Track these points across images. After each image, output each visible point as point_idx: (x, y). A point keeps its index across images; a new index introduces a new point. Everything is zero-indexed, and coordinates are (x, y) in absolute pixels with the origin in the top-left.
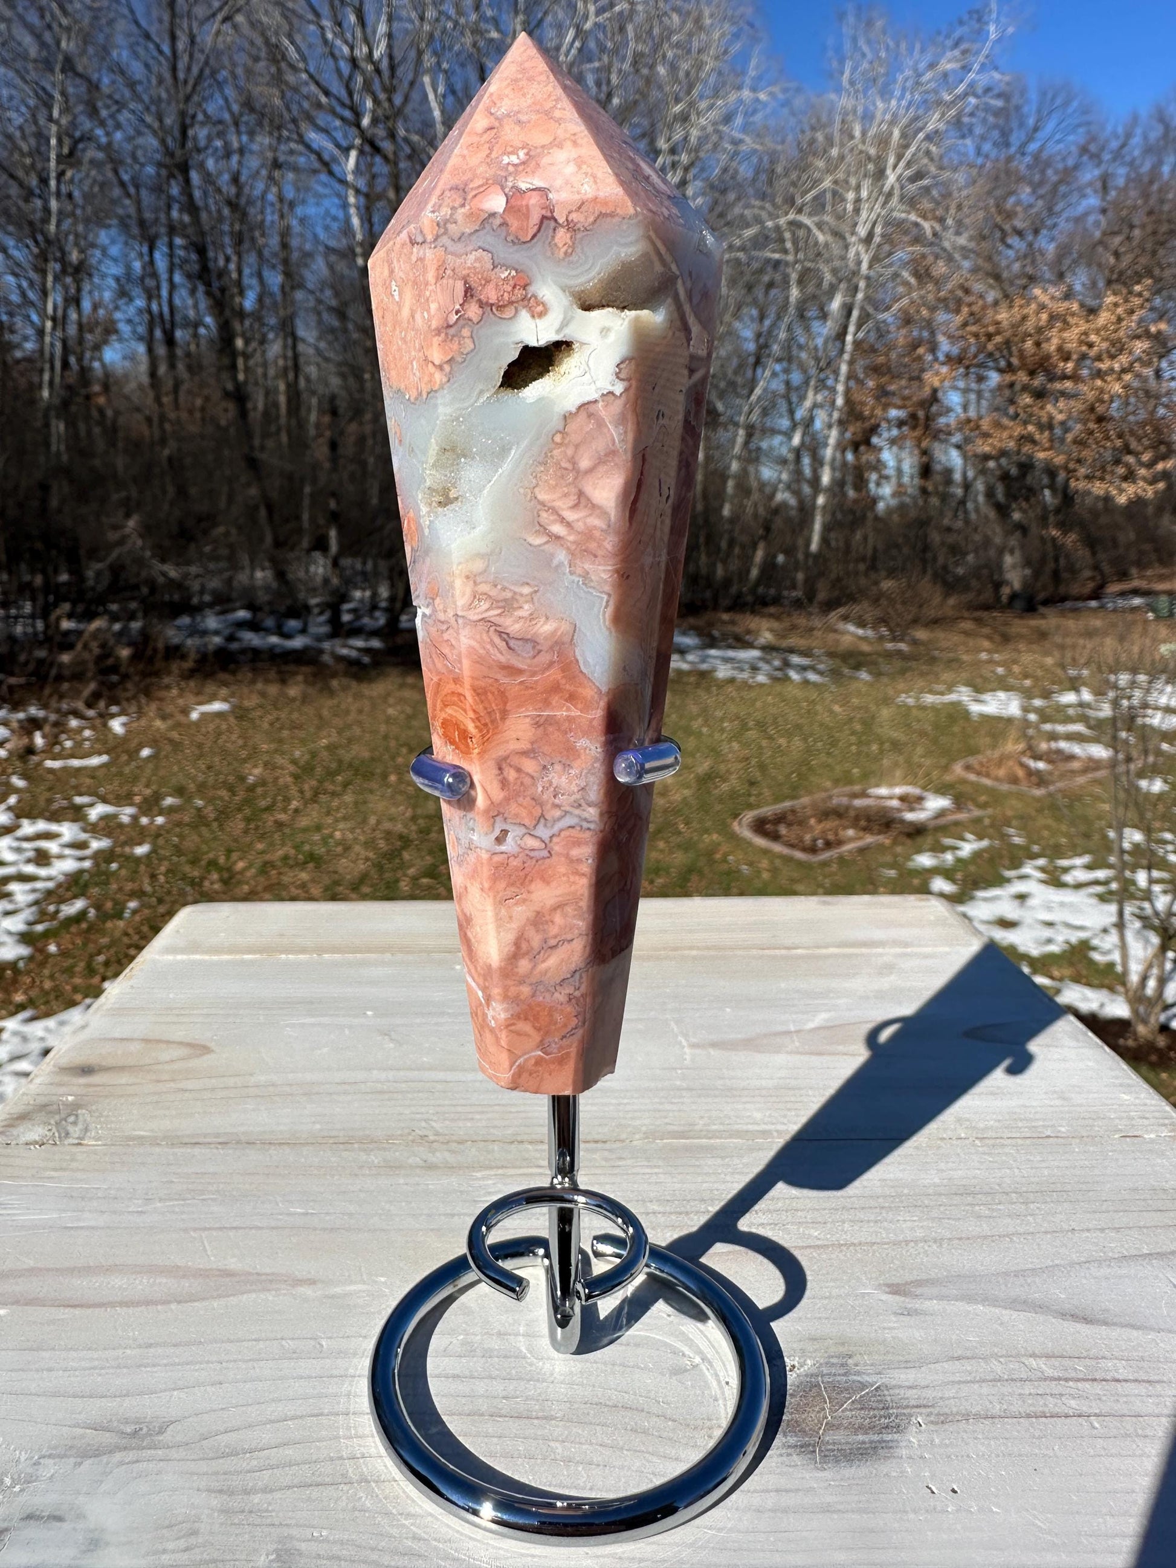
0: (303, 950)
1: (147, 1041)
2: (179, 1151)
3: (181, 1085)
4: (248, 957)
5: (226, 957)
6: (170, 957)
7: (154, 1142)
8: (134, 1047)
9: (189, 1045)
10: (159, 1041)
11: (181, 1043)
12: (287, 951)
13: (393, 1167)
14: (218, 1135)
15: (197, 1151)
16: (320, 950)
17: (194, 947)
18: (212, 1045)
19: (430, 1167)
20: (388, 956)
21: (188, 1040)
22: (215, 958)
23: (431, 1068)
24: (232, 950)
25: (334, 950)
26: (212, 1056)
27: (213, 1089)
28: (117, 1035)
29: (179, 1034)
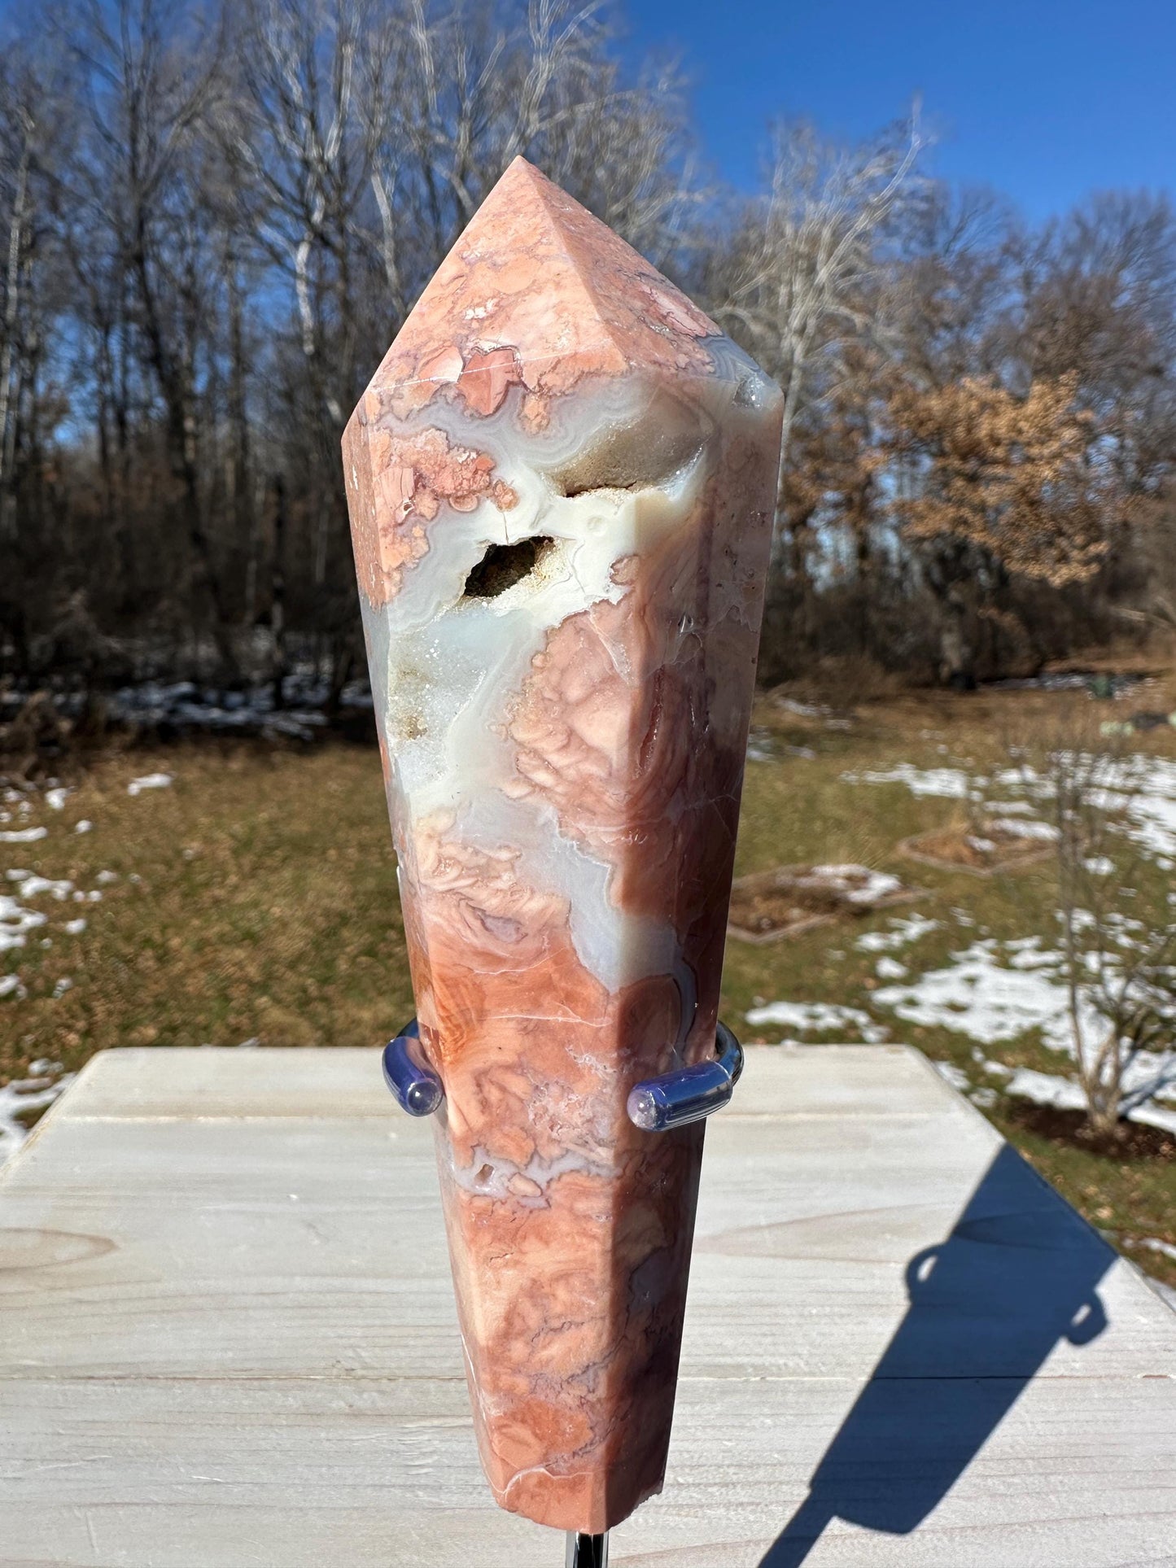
0: (224, 1112)
1: (44, 1232)
2: (69, 1387)
3: (78, 1295)
4: (163, 1119)
5: (141, 1120)
6: (78, 1119)
7: (41, 1374)
8: (29, 1241)
9: (93, 1239)
10: (59, 1233)
11: (82, 1236)
12: (205, 1114)
13: (314, 1415)
14: (116, 1366)
15: (91, 1387)
16: (242, 1112)
17: (104, 1108)
18: (116, 1239)
19: (356, 1414)
20: (316, 1120)
21: (88, 1233)
22: (128, 1120)
23: (363, 1274)
24: (150, 1110)
25: (257, 1111)
26: (114, 1255)
27: (113, 1301)
28: (14, 1225)
29: (81, 1223)
